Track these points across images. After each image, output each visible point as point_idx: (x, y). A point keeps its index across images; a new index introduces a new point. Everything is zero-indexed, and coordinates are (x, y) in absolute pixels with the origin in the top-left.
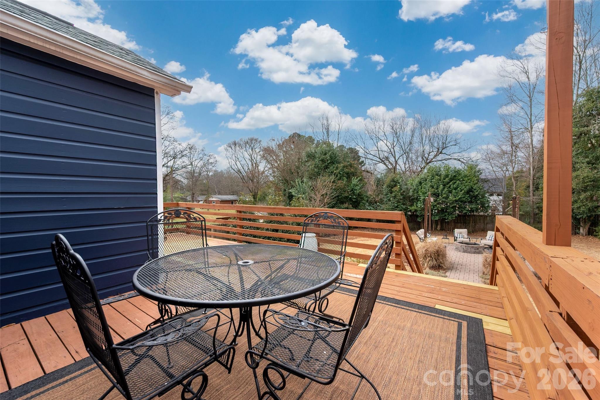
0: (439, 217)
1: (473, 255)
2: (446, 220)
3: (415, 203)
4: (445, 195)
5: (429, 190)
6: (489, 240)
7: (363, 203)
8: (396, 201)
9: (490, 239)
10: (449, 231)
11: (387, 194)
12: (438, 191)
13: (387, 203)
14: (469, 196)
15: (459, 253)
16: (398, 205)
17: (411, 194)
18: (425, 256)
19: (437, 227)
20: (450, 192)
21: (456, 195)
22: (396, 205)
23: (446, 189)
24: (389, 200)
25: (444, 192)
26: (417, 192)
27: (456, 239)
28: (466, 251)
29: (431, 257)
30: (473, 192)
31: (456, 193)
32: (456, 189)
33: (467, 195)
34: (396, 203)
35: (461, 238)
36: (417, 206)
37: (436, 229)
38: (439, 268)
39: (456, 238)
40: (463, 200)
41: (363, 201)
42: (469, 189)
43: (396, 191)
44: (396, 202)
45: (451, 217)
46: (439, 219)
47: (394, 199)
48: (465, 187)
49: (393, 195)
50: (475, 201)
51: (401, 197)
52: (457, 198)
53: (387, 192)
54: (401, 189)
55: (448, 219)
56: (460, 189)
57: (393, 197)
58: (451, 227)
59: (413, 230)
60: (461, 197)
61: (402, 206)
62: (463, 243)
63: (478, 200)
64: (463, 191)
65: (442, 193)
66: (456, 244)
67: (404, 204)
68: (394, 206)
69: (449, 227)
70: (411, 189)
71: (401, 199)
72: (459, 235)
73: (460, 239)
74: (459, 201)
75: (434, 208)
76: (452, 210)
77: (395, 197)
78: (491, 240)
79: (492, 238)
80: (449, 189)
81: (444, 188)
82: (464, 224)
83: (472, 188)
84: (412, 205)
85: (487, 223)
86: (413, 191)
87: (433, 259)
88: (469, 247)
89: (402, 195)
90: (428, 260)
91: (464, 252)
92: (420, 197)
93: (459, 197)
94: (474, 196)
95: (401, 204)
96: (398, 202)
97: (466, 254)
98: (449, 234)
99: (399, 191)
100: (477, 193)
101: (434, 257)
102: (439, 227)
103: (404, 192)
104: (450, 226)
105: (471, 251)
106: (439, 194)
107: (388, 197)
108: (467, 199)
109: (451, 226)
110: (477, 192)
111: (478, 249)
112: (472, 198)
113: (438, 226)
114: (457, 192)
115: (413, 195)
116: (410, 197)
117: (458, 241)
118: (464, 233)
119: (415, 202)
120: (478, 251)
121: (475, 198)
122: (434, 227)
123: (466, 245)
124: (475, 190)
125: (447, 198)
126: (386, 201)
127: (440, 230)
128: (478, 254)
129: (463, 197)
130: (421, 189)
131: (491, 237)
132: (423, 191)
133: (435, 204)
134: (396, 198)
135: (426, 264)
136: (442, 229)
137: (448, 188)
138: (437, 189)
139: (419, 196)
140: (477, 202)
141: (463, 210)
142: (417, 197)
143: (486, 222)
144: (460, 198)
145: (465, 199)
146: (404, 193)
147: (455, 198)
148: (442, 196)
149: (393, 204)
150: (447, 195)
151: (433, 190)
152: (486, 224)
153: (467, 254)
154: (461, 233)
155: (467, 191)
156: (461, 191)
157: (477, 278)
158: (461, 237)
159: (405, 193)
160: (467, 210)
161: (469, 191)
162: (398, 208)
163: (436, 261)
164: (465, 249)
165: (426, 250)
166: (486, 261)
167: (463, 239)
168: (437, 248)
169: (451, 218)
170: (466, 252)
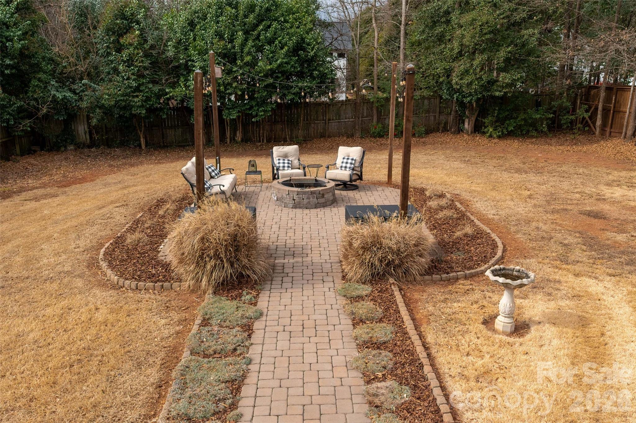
0: (239, 112)
1: (314, 211)
2: (254, 117)
3: (182, 79)
4: (248, 59)
5: (212, 43)
6: (341, 167)
7: (40, 80)
8: (133, 74)
9: (344, 165)
10: (260, 141)
11: (109, 54)
12: (234, 47)
13: (110, 81)
14: (297, 60)
15: (286, 210)
16: (140, 85)
17: (170, 53)
18: (201, 257)
19: (235, 134)
20: (260, 49)
21: (272, 57)
22: (134, 84)
23: (250, 43)
24: (116, 71)
25: (246, 50)
26: (186, 49)
27: (275, 172)
28: (299, 203)
29: (217, 256)
30: (304, 50)
31: (272, 52)
32: (270, 42)
33: (294, 58)
34: (134, 80)
35: (286, 168)
36: (187, 87)
37: (234, 139)
38: (240, 282)
39: (278, 170)
40: (286, 69)
41: (41, 75)
42: (298, 43)
43: (131, 45)
44: (133, 77)
45: (264, 111)
46: (238, 117)
47: (129, 67)
48: (290, 39)
49: (125, 55)
50: (309, 70)
51: (147, 64)
52: (274, 65)
53: (107, 47)
54: (146, 41)
55: (257, 115)
56: (280, 42)
57: (125, 62)
58: (263, 133)
59: (184, 147)
60: (282, 63)
61: (150, 86)
62: (291, 185)
63: (314, 70)
64: (286, 48)
65: (242, 52)
66: (279, 189)
67: (154, 82)
68: (131, 87)
69: (259, 132)
70: (170, 39)
71: (145, 68)
72: (281, 161)
73: (286, 172)
74: (278, 73)
75: (226, 89)
76: (264, 94)
77: (129, 62)
78: (346, 167)
79: (347, 163)
80: (257, 42)
81: (246, 40)
82: (288, 124)
83: (303, 39)
84: (174, 85)
85: (329, 120)
86: (174, 46)
87: (222, 261)
88: (305, 193)
89: (146, 55)
90: (209, 267)
91: (295, 207)
92: (193, 61)
93: (279, 62)
94: (307, 61)
95: (149, 83)
96: (138, 76)
97: (299, 211)
98: (261, 150)
99: (140, 44)
100: (312, 53)
101: (226, 255)
102: (239, 136)
103: (152, 47)
104: (261, 132)
105: (309, 202)
106: (235, 54)
107: (112, 61)
108: (295, 68)
109: (263, 130)
110: (312, 50)
111: (323, 195)
112: (302, 65)
113: (238, 132)
114: (273, 49)
115: (176, 58)
116: (168, 62)
117: (281, 180)
118: (292, 156)
119: (183, 75)
120: (322, 200)
121: (309, 65)
122: (228, 134)
123: (299, 189)
124: (309, 44)
125: (253, 64)
126: (109, 73)
127: (242, 140)
128: (324, 207)
129: (286, 63)
130: (195, 40)
131: (345, 161)
132: (198, 47)
133: (229, 79)
134: (132, 65)
135: (205, 280)
136: (246, 140)
137: (254, 40)
138: (231, 41)
139: (190, 60)
140: (312, 74)
141: (286, 92)
142: (187, 62)
143: (327, 117)
144: (280, 66)
145: (289, 66)
146: (154, 52)
147: (271, 64)
148: (242, 60)
149: (126, 82)
150: (254, 58)
151: (222, 43)
152: (327, 122)
153: (301, 210)
154: (285, 156)
155: (294, 49)
156: (282, 48)
157: (332, 294)
158: (286, 165)
159: (156, 51)
160: (294, 94)
161: (297, 47)
162: (141, 91)
163: (232, 265)
164: (297, 200)
165: (202, 239)
166: (351, 244)
167: (290, 171)
168: (233, 228)
169: (262, 113)
170: (300, 208)
